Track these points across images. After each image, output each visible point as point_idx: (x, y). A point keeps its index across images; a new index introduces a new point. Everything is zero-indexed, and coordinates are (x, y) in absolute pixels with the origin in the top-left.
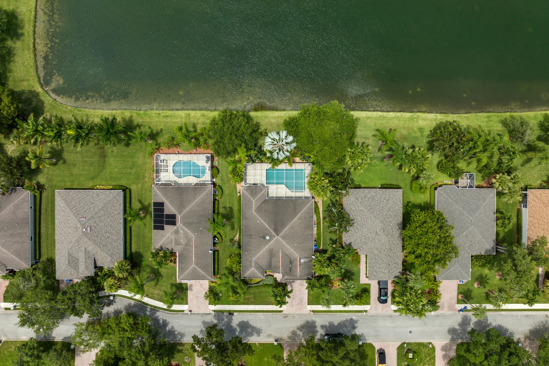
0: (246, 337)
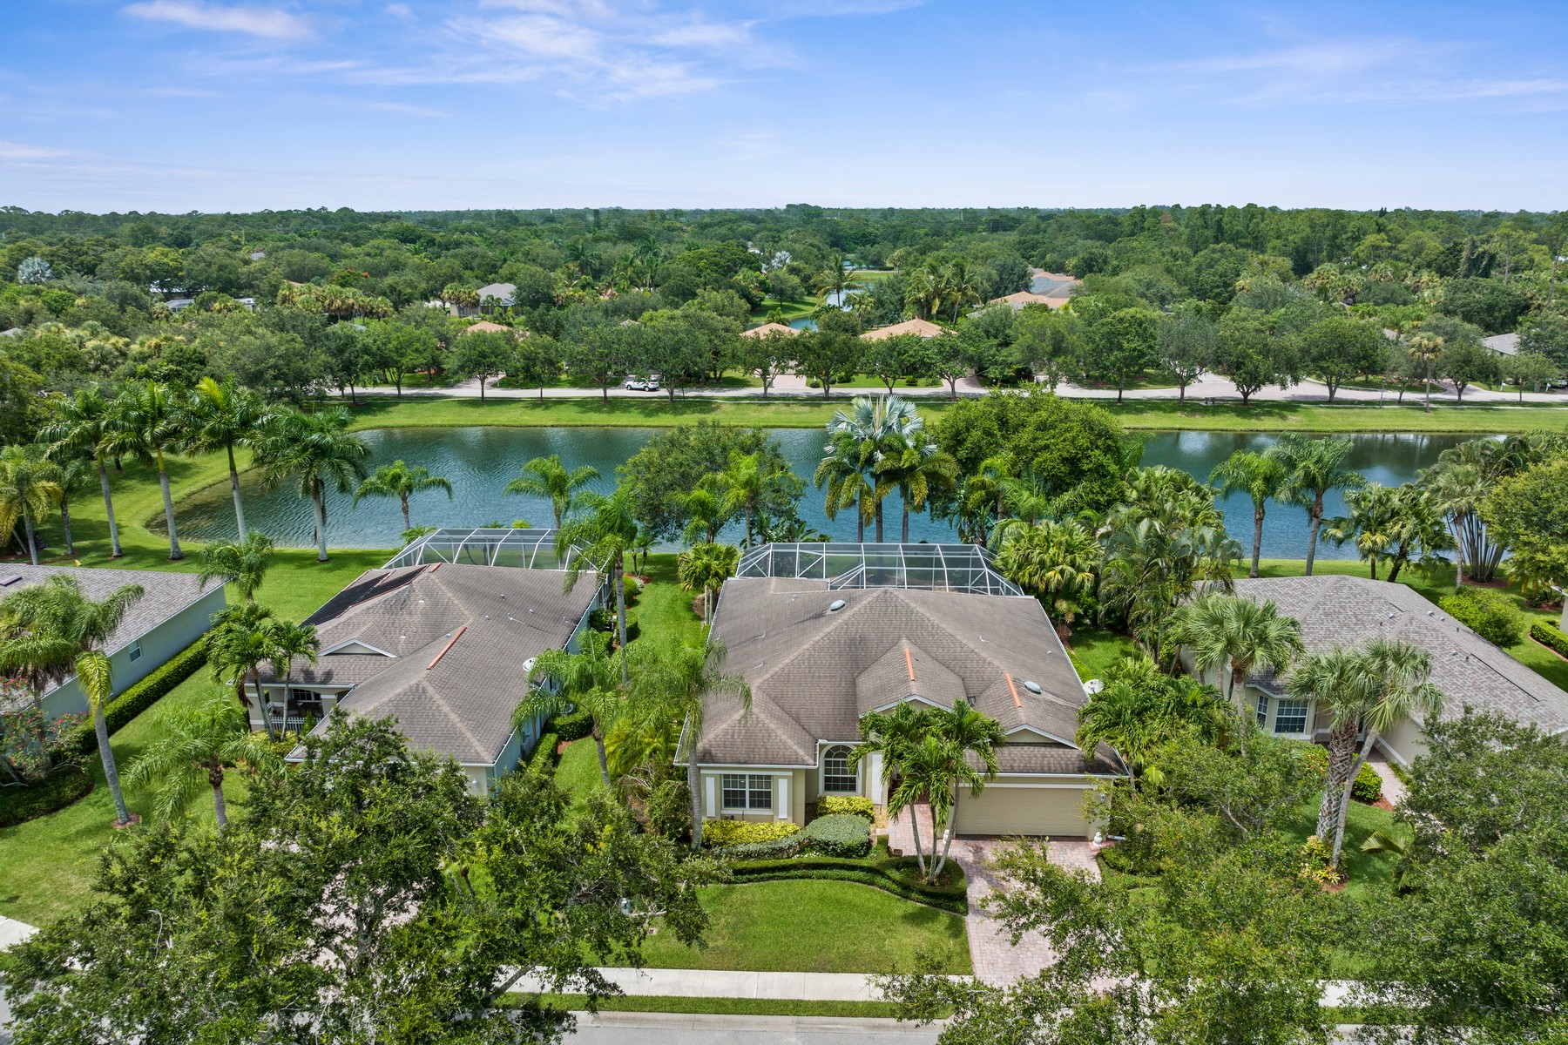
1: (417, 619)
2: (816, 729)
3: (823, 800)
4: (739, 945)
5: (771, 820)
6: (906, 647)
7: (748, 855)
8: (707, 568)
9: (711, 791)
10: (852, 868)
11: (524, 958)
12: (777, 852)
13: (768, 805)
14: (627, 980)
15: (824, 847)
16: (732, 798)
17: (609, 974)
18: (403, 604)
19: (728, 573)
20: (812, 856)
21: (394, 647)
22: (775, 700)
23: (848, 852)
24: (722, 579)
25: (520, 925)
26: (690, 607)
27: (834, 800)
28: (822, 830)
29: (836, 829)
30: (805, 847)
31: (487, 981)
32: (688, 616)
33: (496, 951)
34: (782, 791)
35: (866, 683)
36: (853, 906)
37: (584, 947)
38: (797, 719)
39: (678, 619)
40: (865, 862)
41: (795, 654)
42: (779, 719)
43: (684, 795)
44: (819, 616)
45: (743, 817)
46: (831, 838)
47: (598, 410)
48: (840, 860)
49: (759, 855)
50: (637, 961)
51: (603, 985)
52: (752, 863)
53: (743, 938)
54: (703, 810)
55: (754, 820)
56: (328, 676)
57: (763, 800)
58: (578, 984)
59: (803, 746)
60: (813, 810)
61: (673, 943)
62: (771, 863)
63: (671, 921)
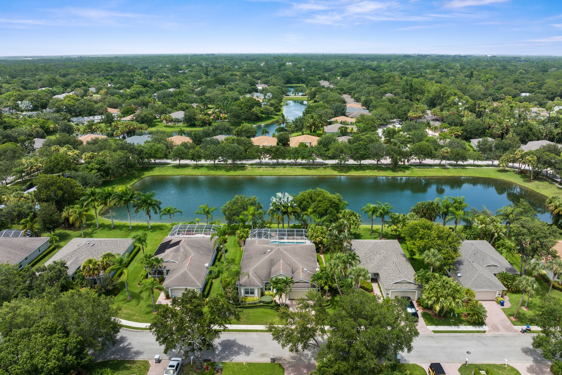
0: (229, 356)
1: (181, 253)
2: (263, 279)
3: (264, 292)
4: (247, 320)
5: (254, 297)
6: (281, 261)
7: (249, 304)
8: (243, 236)
9: (243, 291)
10: (268, 306)
11: (214, 323)
12: (255, 303)
13: (253, 294)
14: (229, 327)
15: (264, 302)
16: (247, 293)
17: (226, 326)
18: (178, 250)
19: (247, 237)
20: (261, 304)
21: (177, 260)
22: (255, 273)
23: (268, 303)
24: (246, 238)
25: (214, 319)
26: (239, 243)
27: (266, 293)
28: (264, 299)
29: (266, 299)
30: (260, 302)
31: (210, 327)
32: (238, 245)
33: (211, 323)
34: (256, 291)
35: (273, 269)
36: (268, 313)
37: (223, 322)
38: (259, 277)
39: (236, 246)
40: (271, 305)
41: (259, 263)
42: (256, 277)
43: (237, 293)
44: (265, 253)
45: (249, 296)
46: (265, 301)
47: (213, 169)
48: (266, 305)
49: (252, 304)
50: (230, 324)
51: (225, 327)
52: (250, 305)
53: (248, 319)
54: (241, 295)
55: (251, 297)
56: (165, 267)
57: (252, 293)
58: (222, 328)
59: (260, 283)
60: (262, 294)
61: (235, 320)
62: (254, 305)
63: (235, 318)
